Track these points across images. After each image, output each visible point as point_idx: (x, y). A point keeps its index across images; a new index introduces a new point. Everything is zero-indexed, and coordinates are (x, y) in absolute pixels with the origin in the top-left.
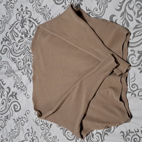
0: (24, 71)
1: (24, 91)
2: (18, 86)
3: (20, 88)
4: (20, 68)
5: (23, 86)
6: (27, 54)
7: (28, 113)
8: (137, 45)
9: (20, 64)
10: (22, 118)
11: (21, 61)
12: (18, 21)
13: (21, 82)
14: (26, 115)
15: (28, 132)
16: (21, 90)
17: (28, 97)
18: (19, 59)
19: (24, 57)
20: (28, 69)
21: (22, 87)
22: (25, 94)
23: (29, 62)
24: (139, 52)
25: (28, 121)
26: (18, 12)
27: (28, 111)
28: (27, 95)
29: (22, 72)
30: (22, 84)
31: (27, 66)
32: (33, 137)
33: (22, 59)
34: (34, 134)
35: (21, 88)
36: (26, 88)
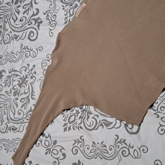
0: (65, 6)
1: (52, 26)
2: (49, 16)
3: (49, 20)
5: (54, 21)
7: (40, 49)
10: (31, 49)
13: (55, 15)
14: (37, 50)
15: (27, 67)
16: (49, 23)
17: (51, 35)
20: (72, 8)
21: (52, 21)
22: (51, 30)
23: (79, 2)
25: (34, 57)
27: (41, 48)
28: (52, 33)
29: (63, 6)
30: (54, 17)
31: (74, 5)
32: (29, 75)
34: (31, 73)
35: (51, 20)
36: (56, 24)
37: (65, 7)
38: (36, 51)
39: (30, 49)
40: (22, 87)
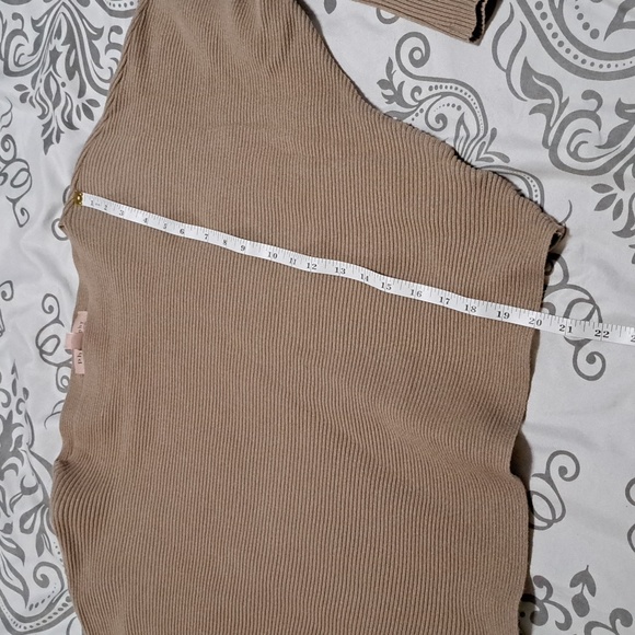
0: (29, 85)
1: (15, 183)
4: (17, 64)
5: (14, 159)
7: (4, 294)
8: (621, 68)
9: (19, 45)
11: (28, 29)
13: (8, 137)
17: (22, 219)
18: (16, 16)
19: (48, 12)
20: (49, 76)
21: (8, 163)
22: (15, 201)
24: (620, 108)
27: (6, 288)
28: (22, 211)
29: (19, 87)
30: (7, 146)
32: (15, 413)
33: (34, 22)
34: (20, 401)
36: (28, 170)
37: (29, 89)
40: (7, 473)
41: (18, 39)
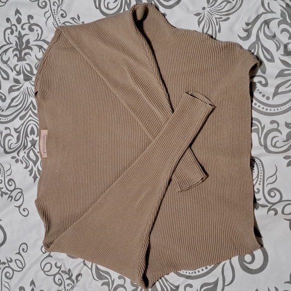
0: (16, 156)
1: (16, 199)
2: (2, 188)
3: (6, 194)
4: (10, 148)
5: (15, 189)
6: (30, 118)
7: (23, 250)
8: (283, 109)
9: (10, 140)
10: (8, 261)
11: (13, 132)
12: (8, 44)
13: (10, 180)
14: (19, 253)
16: (10, 198)
17: (25, 213)
18: (6, 128)
19: (23, 124)
20: (30, 150)
21: (12, 191)
22: (19, 207)
23: (34, 134)
24: (287, 125)
25: (22, 269)
26: (9, 25)
27: (24, 246)
28: (24, 210)
29: (13, 158)
30: (10, 183)
31: (29, 144)
33: (16, 130)
35: (9, 193)
36: (22, 192)
37: (18, 157)
38: (19, 257)
39: (6, 262)
41: (9, 138)
